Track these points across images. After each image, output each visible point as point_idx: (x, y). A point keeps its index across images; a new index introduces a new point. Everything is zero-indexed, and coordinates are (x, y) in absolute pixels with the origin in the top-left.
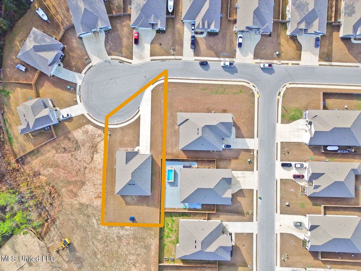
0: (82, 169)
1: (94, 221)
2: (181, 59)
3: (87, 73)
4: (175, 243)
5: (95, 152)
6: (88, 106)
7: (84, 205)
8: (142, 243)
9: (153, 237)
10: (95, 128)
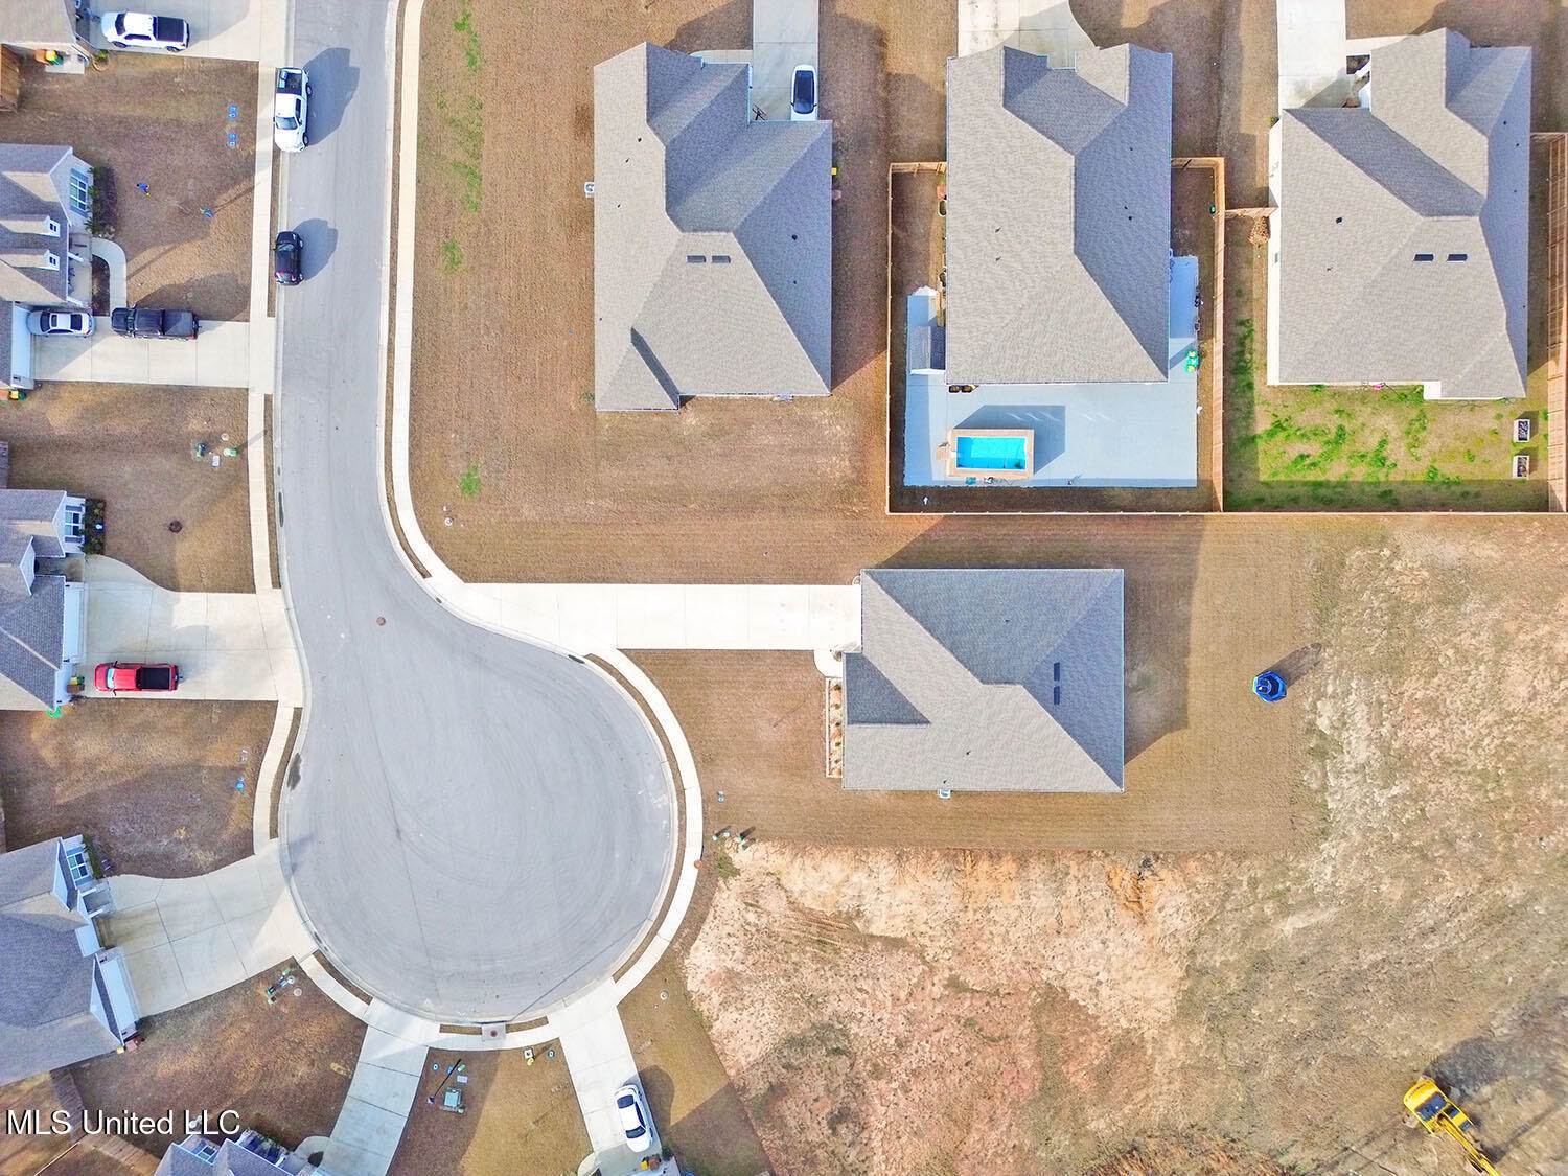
0: (965, 1007)
1: (1289, 926)
2: (268, 400)
3: (365, 986)
4: (1422, 415)
5: (854, 929)
6: (567, 980)
7: (1191, 991)
8: (1428, 619)
9: (1387, 552)
10: (706, 928)
